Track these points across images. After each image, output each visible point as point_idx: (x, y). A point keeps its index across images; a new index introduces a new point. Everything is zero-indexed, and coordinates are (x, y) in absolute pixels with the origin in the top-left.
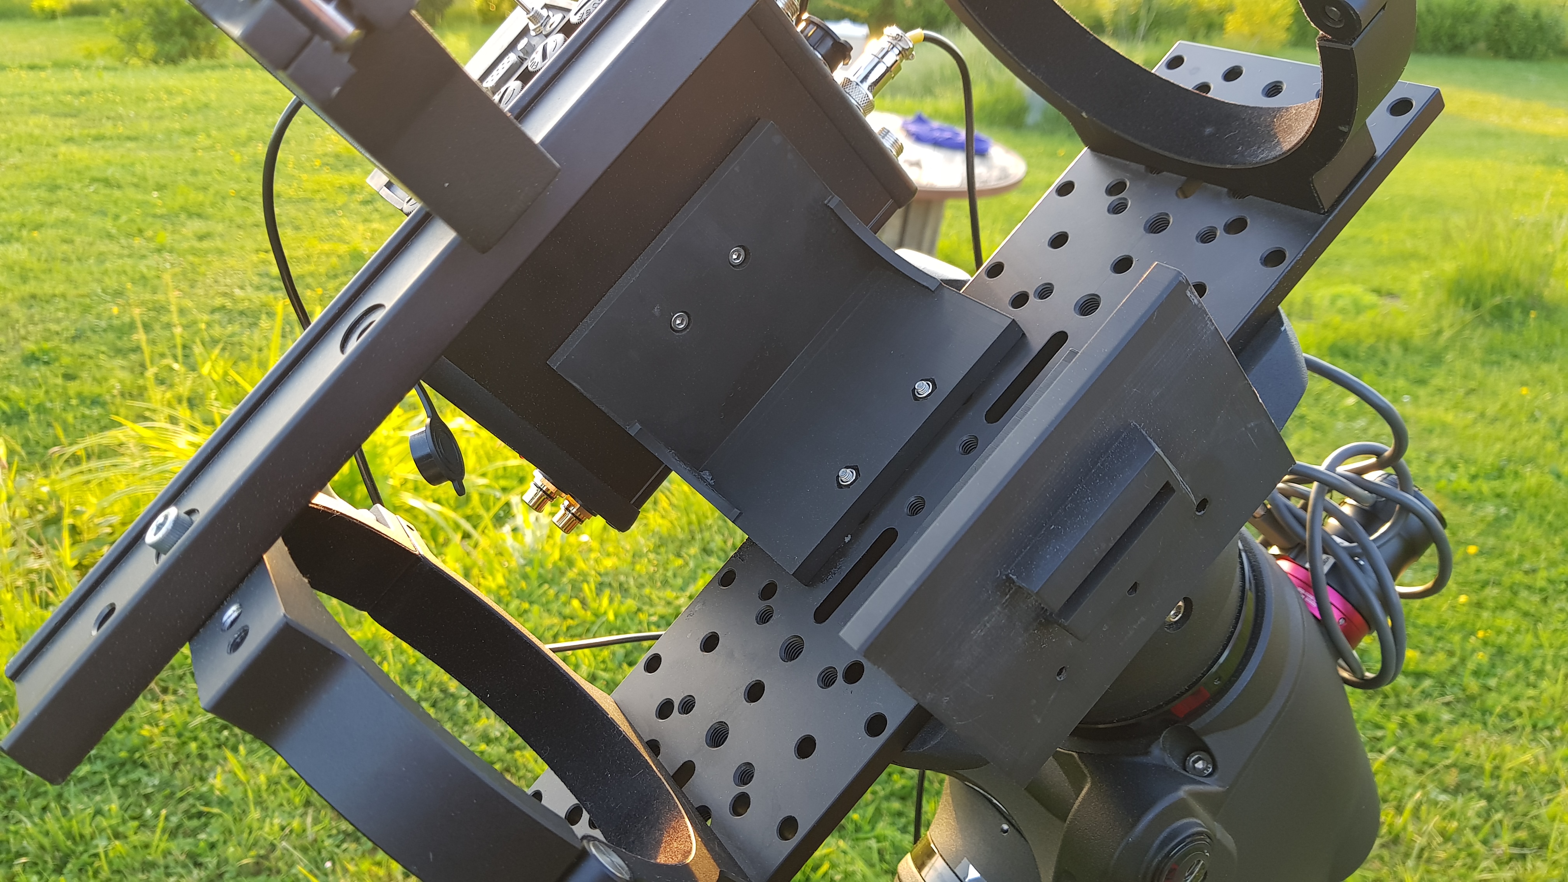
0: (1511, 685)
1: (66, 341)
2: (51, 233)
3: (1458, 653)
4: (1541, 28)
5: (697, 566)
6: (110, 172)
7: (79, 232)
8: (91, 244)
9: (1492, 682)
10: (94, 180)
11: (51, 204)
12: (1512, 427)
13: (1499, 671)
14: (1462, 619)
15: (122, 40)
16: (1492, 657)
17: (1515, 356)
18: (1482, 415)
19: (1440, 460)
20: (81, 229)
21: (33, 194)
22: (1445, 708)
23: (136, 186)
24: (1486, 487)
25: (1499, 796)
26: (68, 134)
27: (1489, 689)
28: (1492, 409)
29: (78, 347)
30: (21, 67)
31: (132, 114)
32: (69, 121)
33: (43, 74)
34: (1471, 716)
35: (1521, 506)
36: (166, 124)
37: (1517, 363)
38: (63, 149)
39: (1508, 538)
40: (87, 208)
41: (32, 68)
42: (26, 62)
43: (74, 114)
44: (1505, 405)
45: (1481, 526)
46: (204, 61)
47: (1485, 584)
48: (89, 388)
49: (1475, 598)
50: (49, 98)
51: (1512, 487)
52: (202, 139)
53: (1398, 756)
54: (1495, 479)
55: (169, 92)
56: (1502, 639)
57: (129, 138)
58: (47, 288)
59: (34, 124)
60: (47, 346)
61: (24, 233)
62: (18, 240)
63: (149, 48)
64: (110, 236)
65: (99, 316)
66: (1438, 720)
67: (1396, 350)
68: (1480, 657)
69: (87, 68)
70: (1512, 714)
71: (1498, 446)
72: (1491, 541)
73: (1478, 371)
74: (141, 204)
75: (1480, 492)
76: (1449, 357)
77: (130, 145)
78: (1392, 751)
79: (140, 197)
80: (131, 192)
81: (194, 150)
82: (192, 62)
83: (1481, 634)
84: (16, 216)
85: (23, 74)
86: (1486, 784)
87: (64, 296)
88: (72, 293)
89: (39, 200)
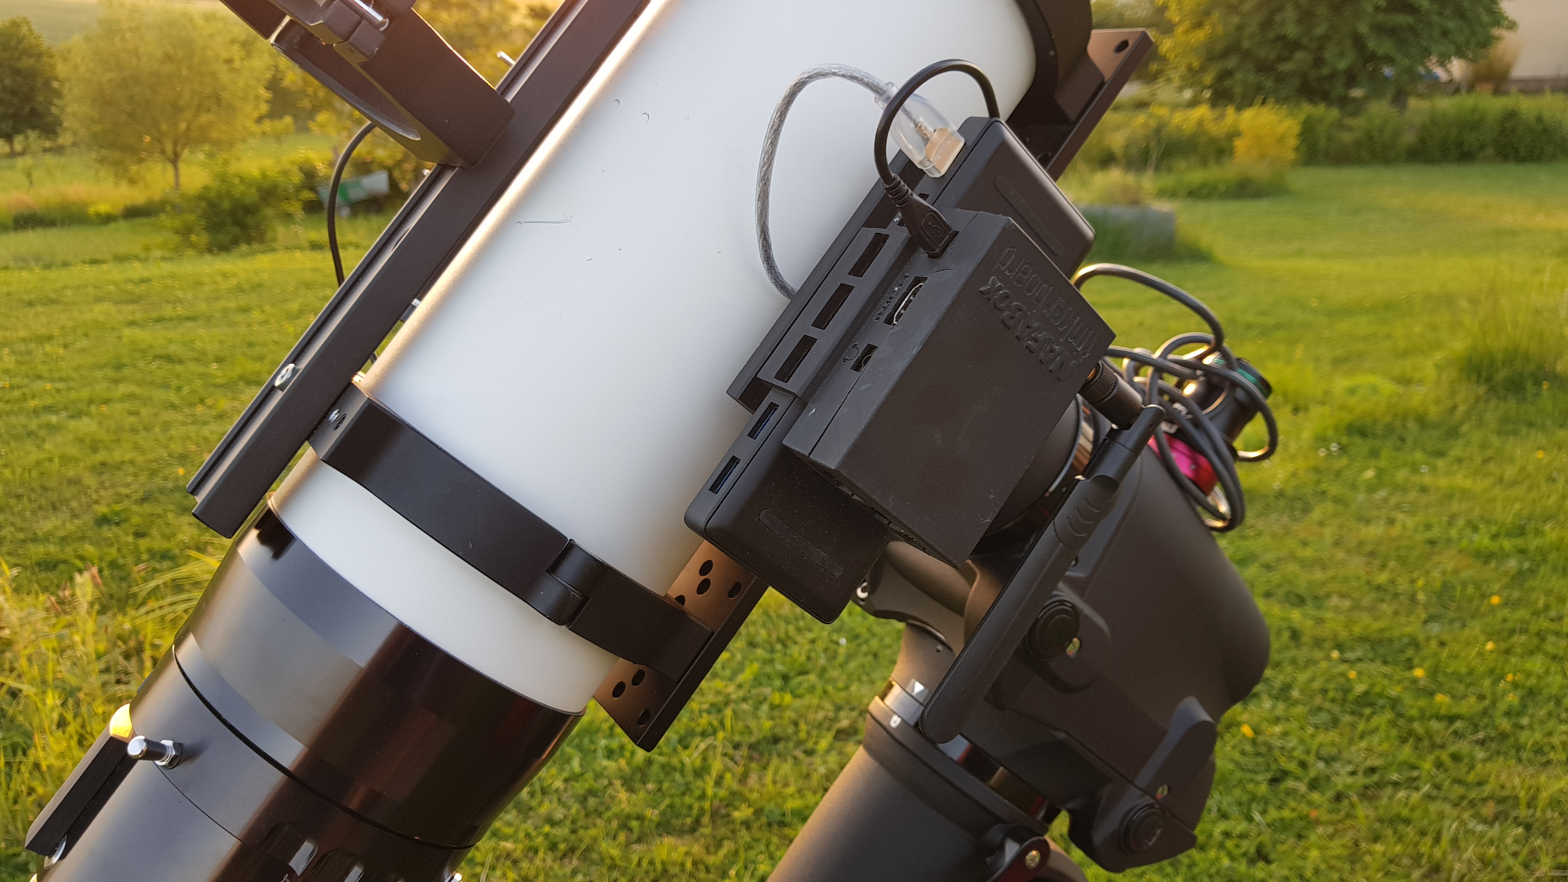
0: (1542, 722)
1: (136, 502)
2: (118, 407)
3: (1489, 696)
4: (1545, 131)
5: (744, 658)
6: (172, 349)
7: (145, 405)
8: (156, 415)
9: (1525, 721)
10: (157, 357)
11: (116, 382)
12: (1530, 488)
13: (1530, 711)
14: (1492, 665)
15: (176, 232)
16: (1523, 699)
17: (1531, 425)
18: (1501, 479)
19: (1461, 522)
20: (147, 401)
21: (100, 374)
22: (1478, 748)
23: (197, 360)
24: (1507, 544)
25: (1537, 825)
26: (131, 318)
27: (1522, 728)
28: (1510, 472)
29: (147, 508)
30: (84, 262)
31: (190, 296)
32: (131, 307)
33: (105, 267)
34: (1506, 754)
35: (1545, 560)
36: (222, 303)
37: (1533, 432)
38: (127, 332)
39: (1533, 589)
40: (152, 383)
41: (94, 262)
42: (87, 258)
43: (135, 300)
44: (1522, 469)
45: (1505, 580)
46: (256, 246)
47: (1512, 632)
48: (159, 544)
49: (1503, 646)
50: (111, 288)
51: (1533, 543)
52: (256, 315)
53: (1435, 793)
54: (1517, 537)
55: (225, 276)
56: (1532, 681)
57: (189, 319)
58: (116, 456)
59: (99, 311)
60: (117, 507)
61: (93, 408)
62: (88, 414)
63: (202, 238)
64: (173, 407)
65: (166, 479)
66: (1473, 758)
67: (1412, 425)
68: (1510, 698)
69: (146, 259)
70: (1546, 749)
71: (1517, 506)
72: (1516, 594)
73: (1495, 441)
74: (202, 376)
75: (1502, 548)
76: (1465, 428)
77: (189, 324)
78: (1426, 788)
79: (201, 369)
80: (193, 367)
81: (249, 325)
82: (244, 248)
83: (1510, 677)
84: (85, 393)
85: (87, 268)
86: (1523, 812)
87: (132, 462)
88: (140, 459)
89: (106, 378)
